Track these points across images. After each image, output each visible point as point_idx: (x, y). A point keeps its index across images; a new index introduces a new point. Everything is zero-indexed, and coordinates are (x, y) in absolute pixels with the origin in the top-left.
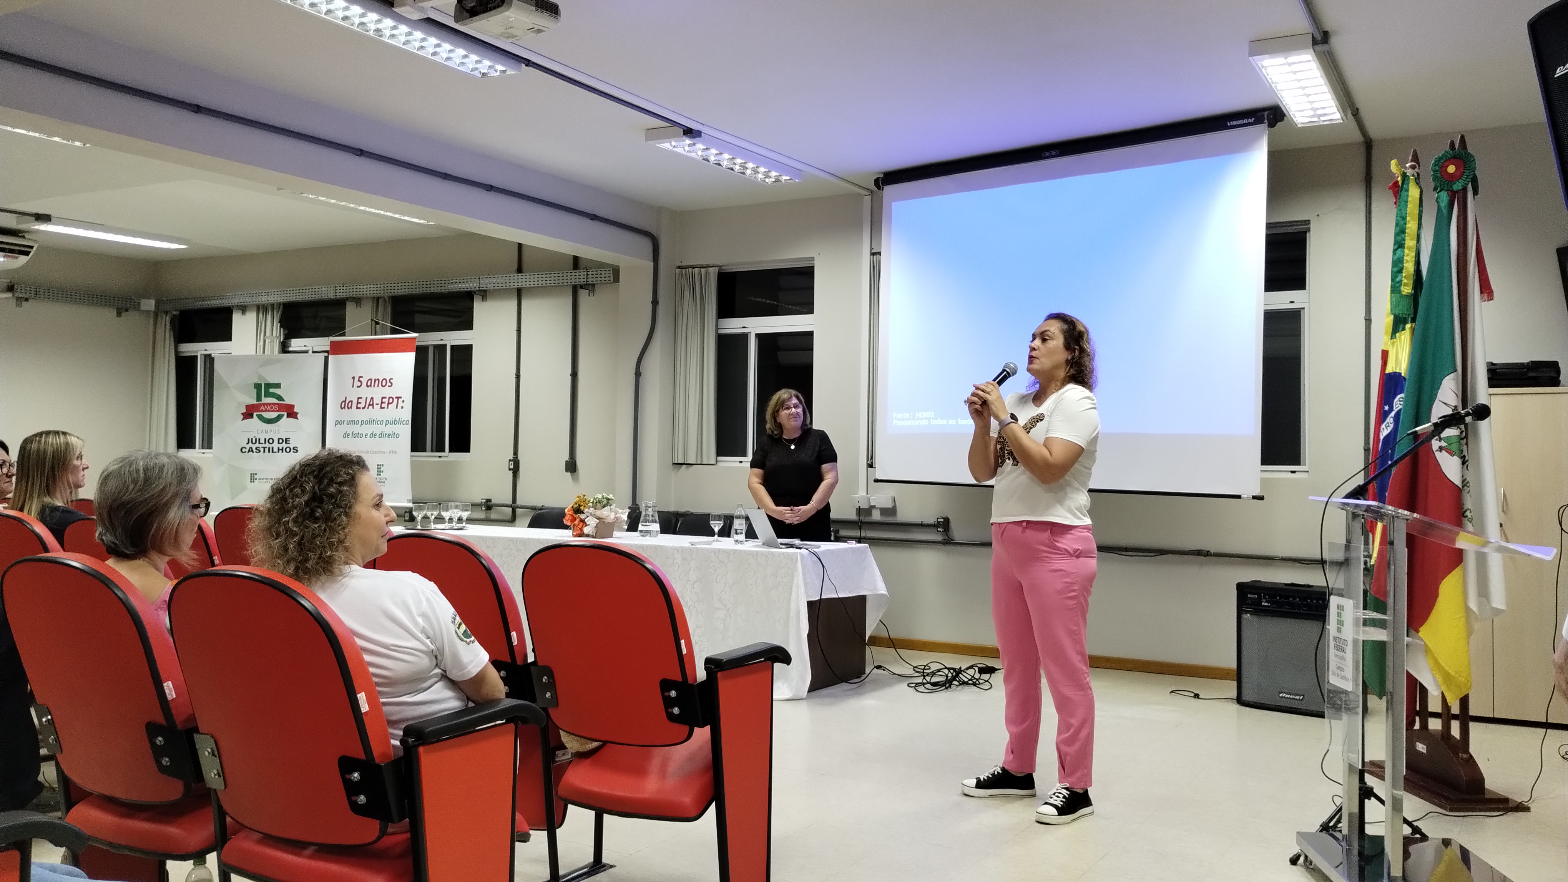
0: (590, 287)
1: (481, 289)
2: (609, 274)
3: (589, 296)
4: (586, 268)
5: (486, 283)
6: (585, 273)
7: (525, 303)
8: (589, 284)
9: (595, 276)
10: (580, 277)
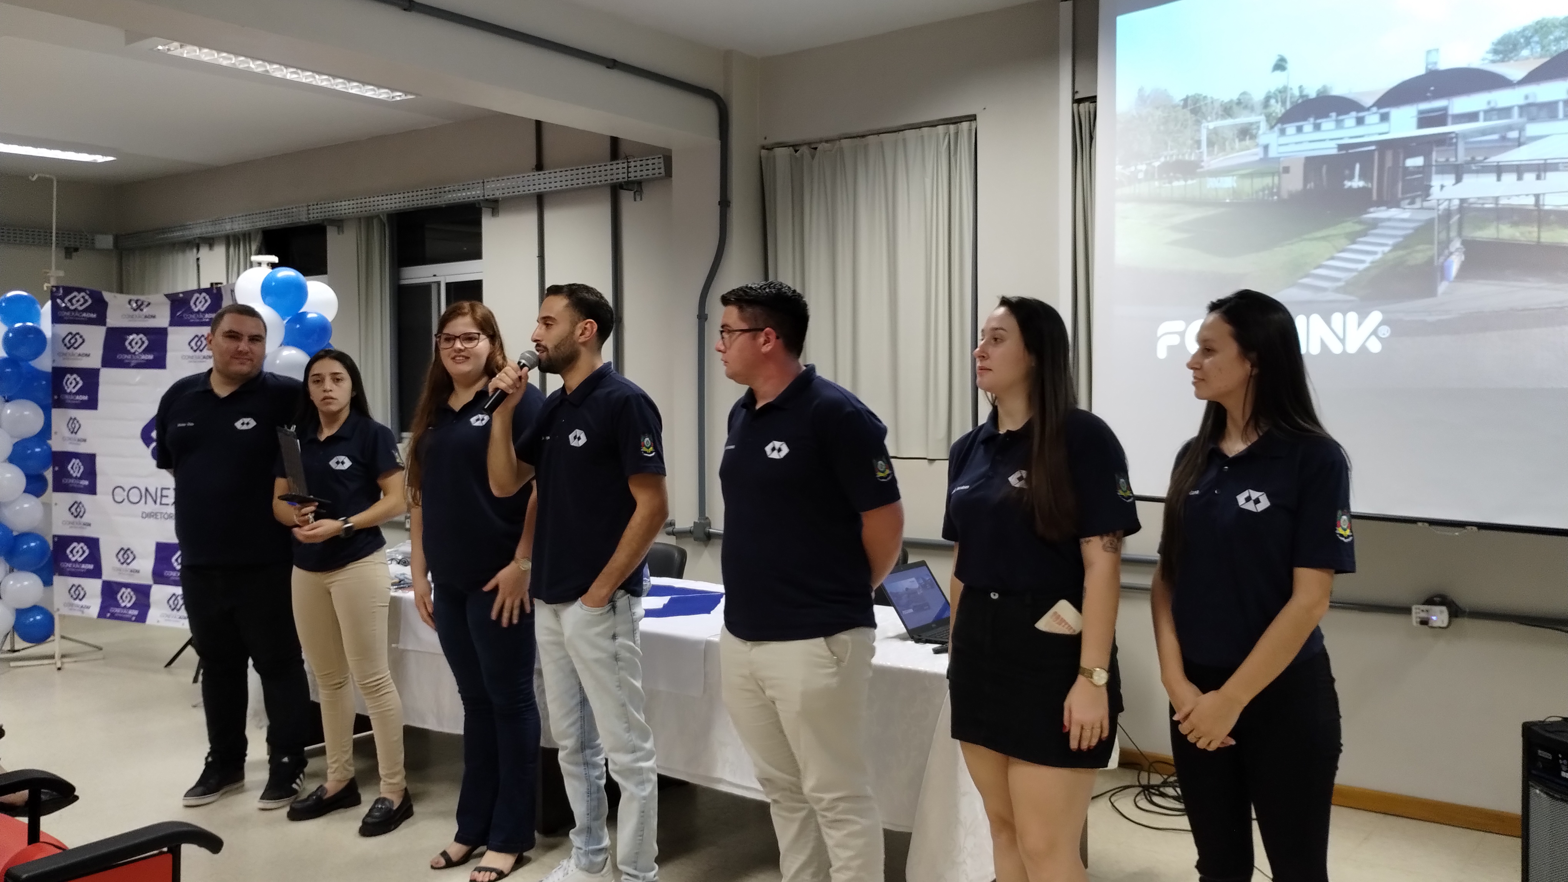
0: (636, 186)
1: (486, 197)
2: (659, 163)
3: (635, 200)
4: (627, 158)
5: (494, 189)
6: (625, 165)
7: (548, 216)
8: (633, 182)
9: (639, 168)
10: (618, 172)
